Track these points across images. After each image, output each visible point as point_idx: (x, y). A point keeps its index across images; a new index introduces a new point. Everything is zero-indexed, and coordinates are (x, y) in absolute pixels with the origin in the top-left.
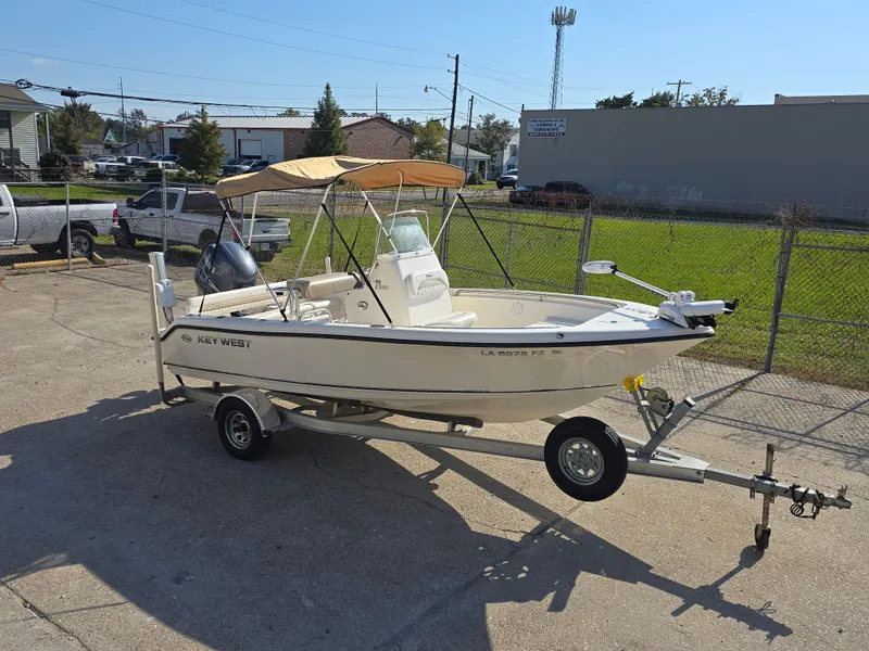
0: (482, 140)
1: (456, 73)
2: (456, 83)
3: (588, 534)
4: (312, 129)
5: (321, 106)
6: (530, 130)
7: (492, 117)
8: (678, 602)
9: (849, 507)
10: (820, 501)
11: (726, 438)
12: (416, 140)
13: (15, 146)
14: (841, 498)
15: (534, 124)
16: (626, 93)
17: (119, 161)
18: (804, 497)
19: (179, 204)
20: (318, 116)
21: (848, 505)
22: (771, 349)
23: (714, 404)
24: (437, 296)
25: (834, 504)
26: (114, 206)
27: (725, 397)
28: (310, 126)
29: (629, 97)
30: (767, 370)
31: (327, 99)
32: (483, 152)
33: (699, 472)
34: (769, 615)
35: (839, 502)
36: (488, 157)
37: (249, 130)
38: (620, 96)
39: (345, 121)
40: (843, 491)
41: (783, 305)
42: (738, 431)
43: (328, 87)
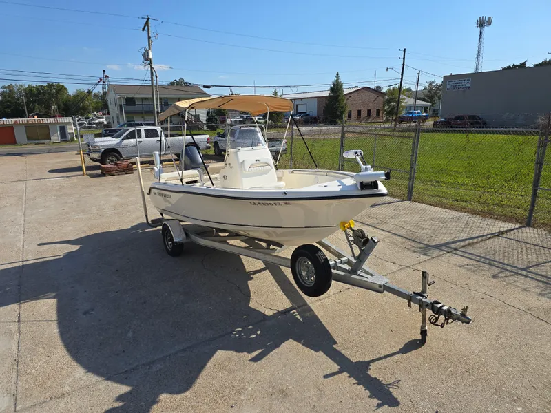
0: (427, 96)
1: (404, 59)
2: (403, 64)
3: (315, 317)
4: (330, 96)
5: (334, 85)
6: (449, 87)
7: (433, 82)
8: (336, 368)
9: (468, 323)
10: (449, 314)
11: (460, 267)
12: (386, 98)
13: (197, 114)
14: (463, 315)
15: (451, 83)
16: (521, 62)
17: (241, 118)
18: (439, 311)
19: (237, 135)
20: (332, 89)
21: (468, 321)
22: (531, 211)
23: (470, 245)
24: (266, 172)
25: (459, 320)
26: (208, 136)
27: (482, 240)
28: (328, 95)
29: (524, 64)
30: (529, 225)
31: (337, 81)
32: (428, 102)
33: (380, 286)
34: (391, 390)
35: (462, 317)
36: (429, 104)
37: (301, 99)
38: (518, 64)
39: (346, 92)
40: (465, 310)
41: (540, 181)
42: (473, 262)
43: (337, 74)
